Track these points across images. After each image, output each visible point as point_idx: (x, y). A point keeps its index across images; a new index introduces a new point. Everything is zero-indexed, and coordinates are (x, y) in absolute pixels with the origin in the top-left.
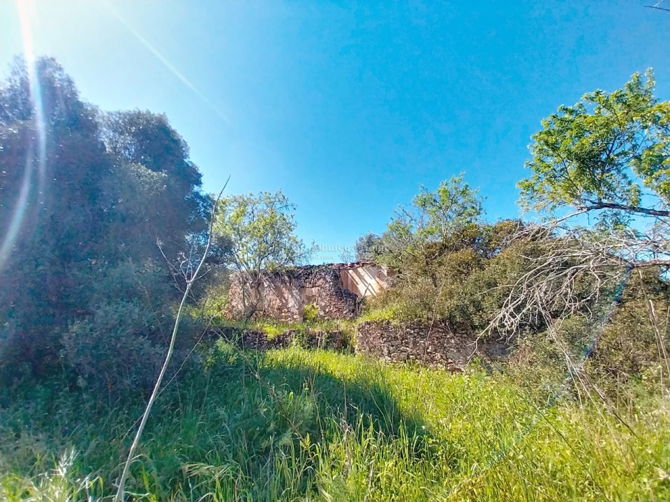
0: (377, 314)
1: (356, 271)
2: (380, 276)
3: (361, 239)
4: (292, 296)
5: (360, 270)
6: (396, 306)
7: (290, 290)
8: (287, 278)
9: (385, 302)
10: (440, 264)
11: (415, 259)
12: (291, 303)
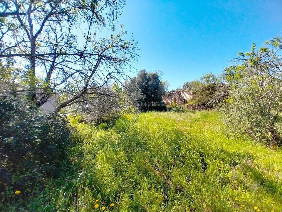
0: (190, 103)
1: (183, 93)
2: (190, 94)
3: (184, 83)
4: (169, 100)
5: (184, 93)
6: (194, 102)
7: (169, 99)
8: (168, 96)
9: (192, 101)
10: (204, 93)
11: (199, 91)
12: (169, 101)
